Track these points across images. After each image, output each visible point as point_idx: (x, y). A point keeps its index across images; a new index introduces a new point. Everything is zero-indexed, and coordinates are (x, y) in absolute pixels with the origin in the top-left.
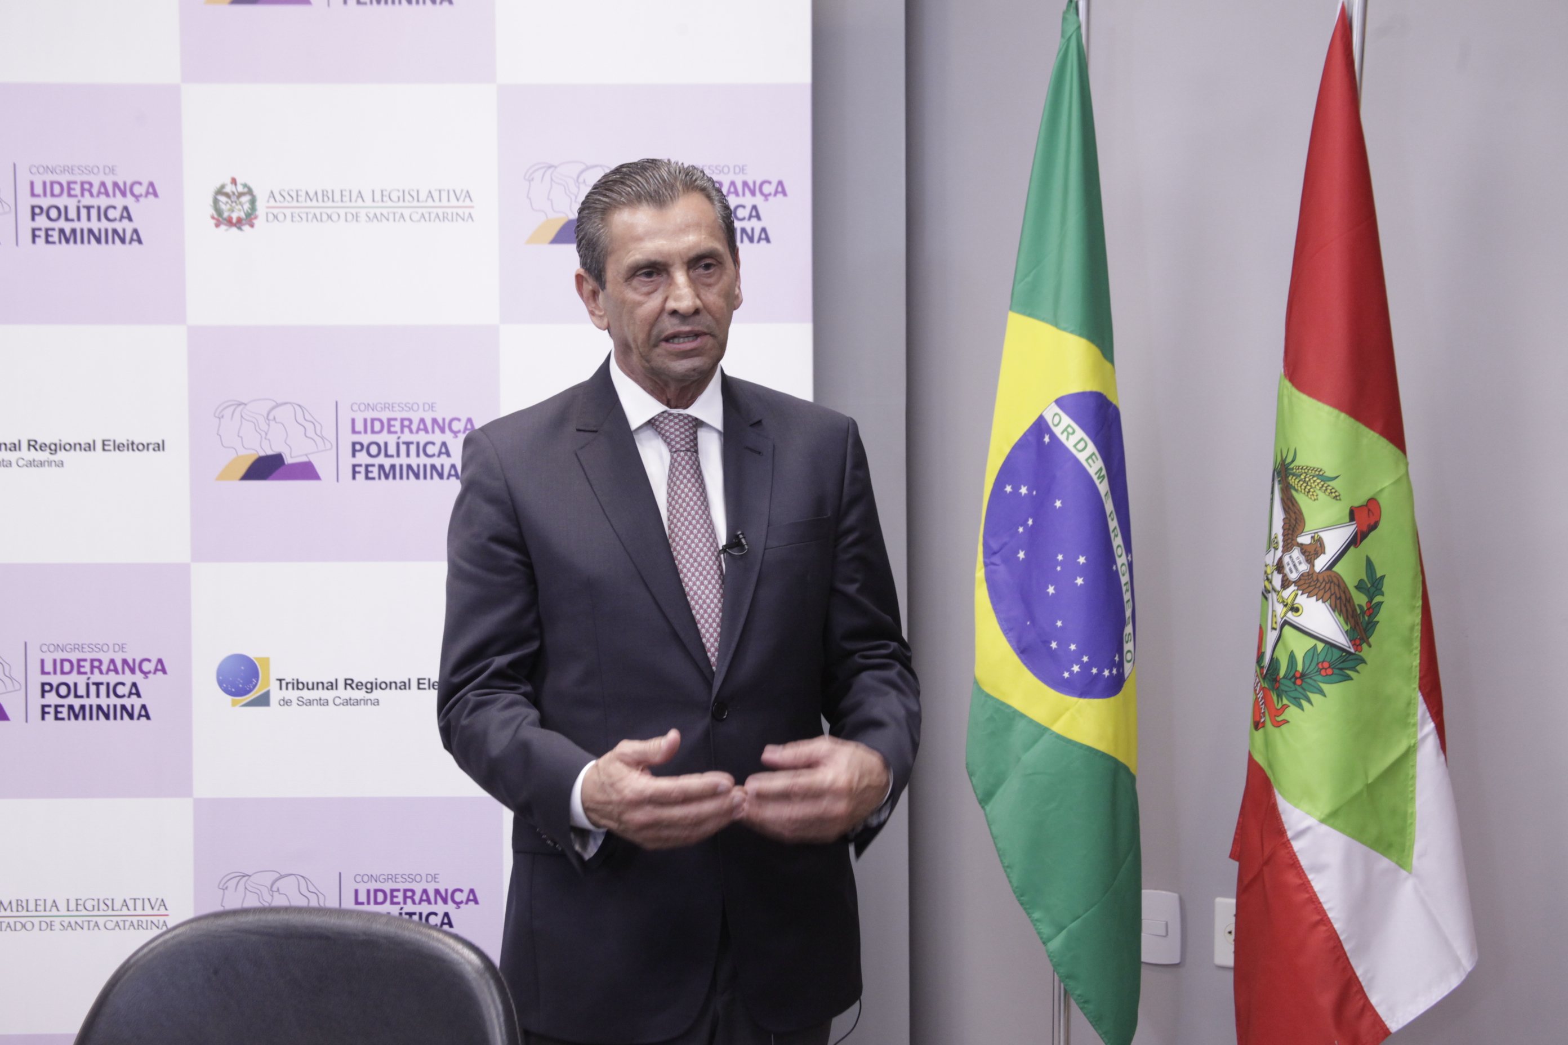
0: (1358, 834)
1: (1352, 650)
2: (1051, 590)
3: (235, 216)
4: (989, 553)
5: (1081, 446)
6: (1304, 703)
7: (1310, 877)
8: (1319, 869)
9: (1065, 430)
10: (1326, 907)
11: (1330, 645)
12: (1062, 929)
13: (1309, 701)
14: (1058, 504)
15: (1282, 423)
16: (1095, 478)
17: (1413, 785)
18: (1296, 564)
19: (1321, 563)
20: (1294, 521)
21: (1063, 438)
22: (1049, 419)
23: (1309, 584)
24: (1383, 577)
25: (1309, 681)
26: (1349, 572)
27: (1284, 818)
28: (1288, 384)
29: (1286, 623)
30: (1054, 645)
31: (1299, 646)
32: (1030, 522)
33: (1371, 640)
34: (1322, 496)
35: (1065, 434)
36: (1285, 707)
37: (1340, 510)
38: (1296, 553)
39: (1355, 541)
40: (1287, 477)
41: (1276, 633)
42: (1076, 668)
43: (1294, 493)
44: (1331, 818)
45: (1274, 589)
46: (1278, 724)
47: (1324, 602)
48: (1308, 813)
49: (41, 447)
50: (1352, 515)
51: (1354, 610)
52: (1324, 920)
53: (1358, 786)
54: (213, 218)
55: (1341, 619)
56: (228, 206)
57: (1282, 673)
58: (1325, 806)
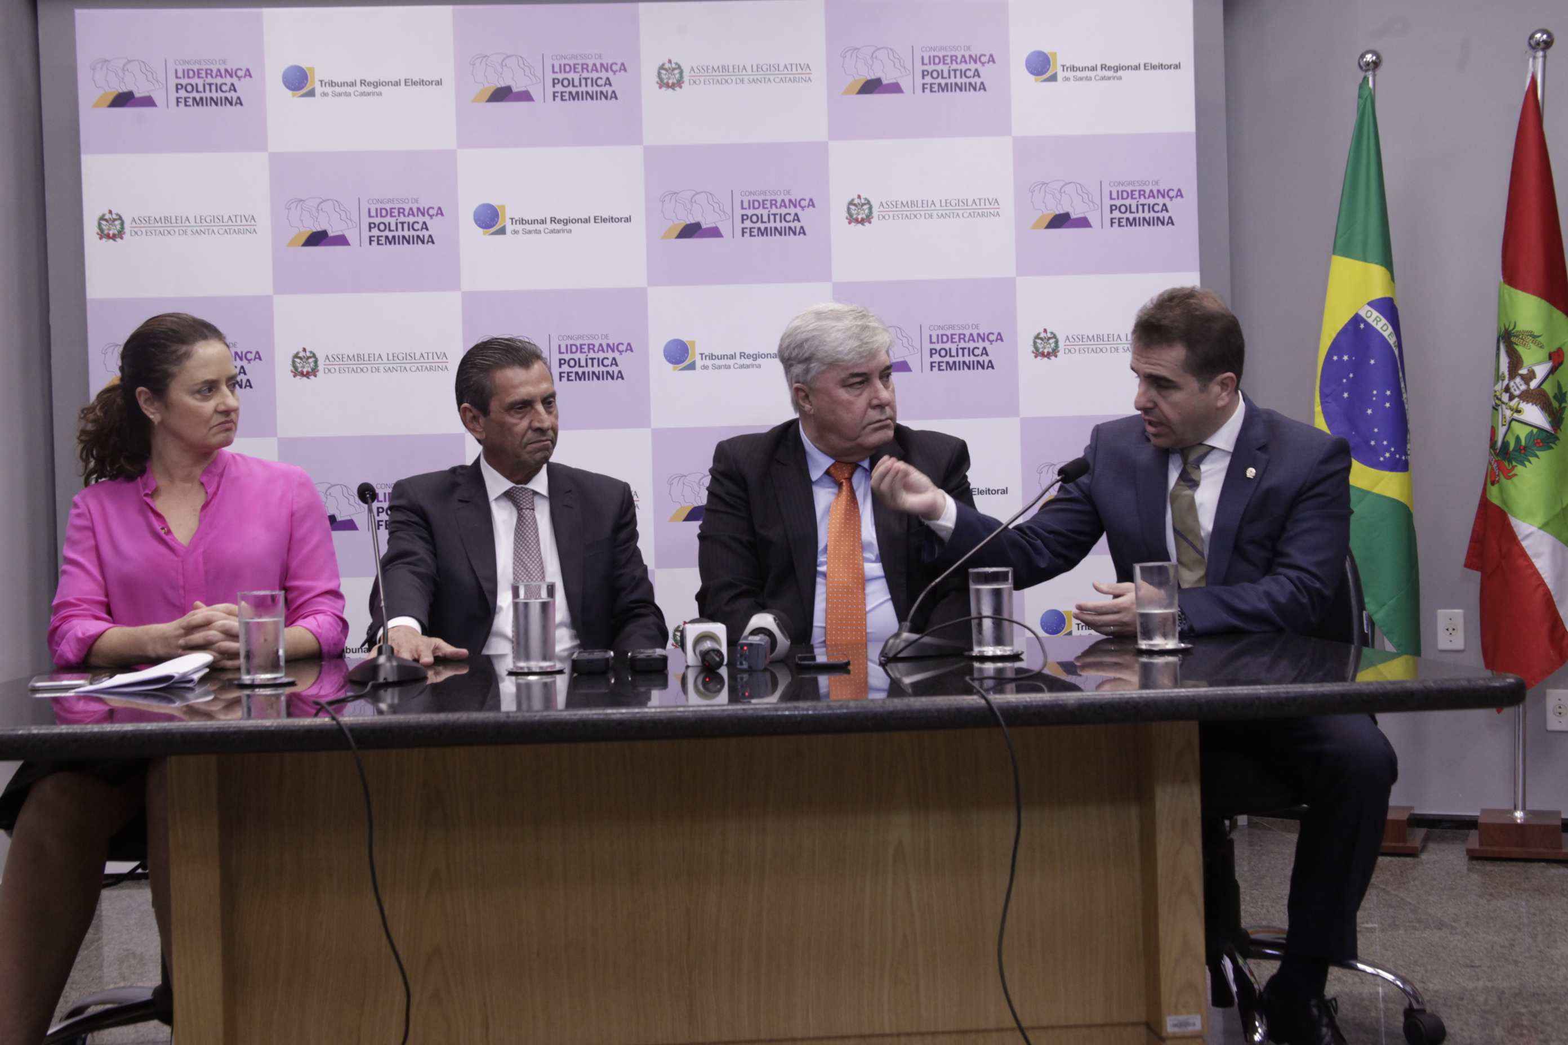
0: (1558, 535)
1: (1553, 432)
2: (1369, 411)
3: (860, 217)
4: (1323, 396)
5: (1385, 328)
6: (1527, 463)
7: (1533, 560)
8: (1538, 555)
9: (1375, 319)
10: (1543, 576)
11: (1540, 429)
12: (1384, 605)
13: (1529, 462)
14: (1372, 362)
15: (1502, 308)
16: (1393, 346)
18: (1518, 386)
19: (1533, 384)
20: (1515, 362)
21: (1374, 324)
22: (1363, 314)
23: (1527, 396)
24: (1566, 393)
25: (1529, 450)
26: (1549, 388)
27: (1515, 529)
28: (1507, 287)
29: (1513, 420)
30: (1373, 443)
31: (1522, 432)
32: (1351, 375)
33: (1562, 427)
34: (1532, 346)
35: (1375, 322)
36: (1514, 467)
37: (1543, 354)
38: (1518, 380)
39: (1552, 371)
40: (1509, 338)
41: (1505, 428)
42: (1387, 455)
43: (1515, 346)
44: (1544, 527)
45: (1503, 403)
46: (1509, 478)
47: (1536, 405)
48: (1531, 525)
49: (747, 356)
50: (1551, 356)
51: (1553, 410)
52: (1542, 583)
53: (1558, 509)
54: (847, 219)
55: (1547, 415)
56: (856, 212)
57: (1512, 447)
58: (1540, 520)
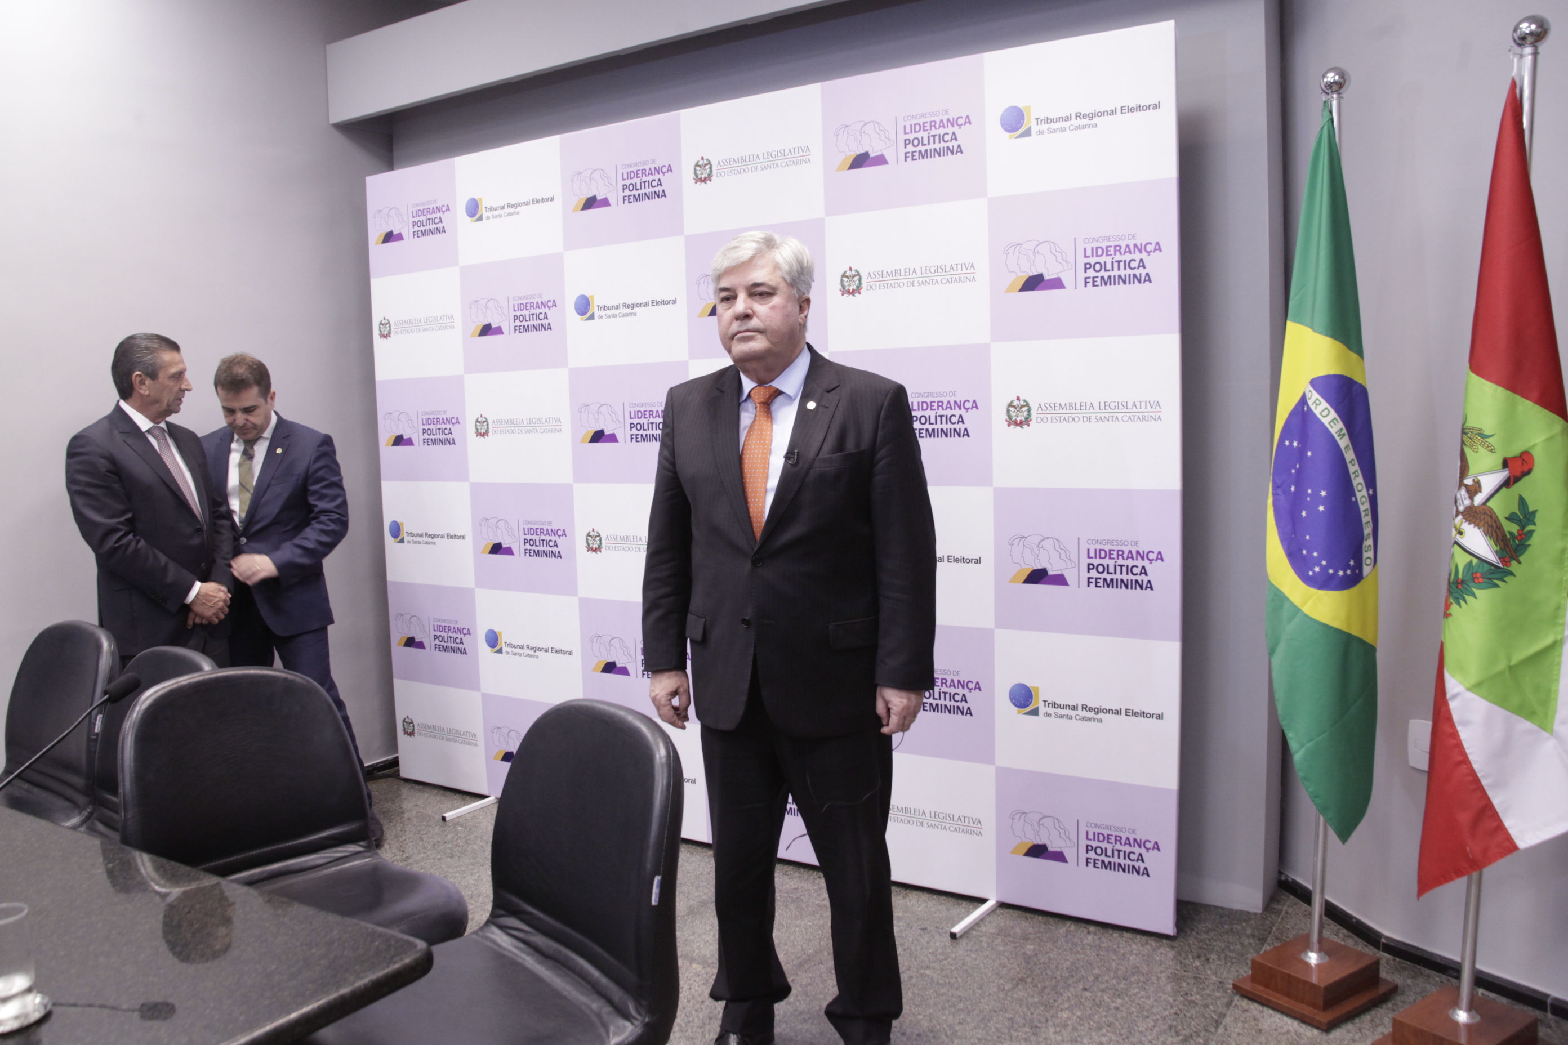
0: (1501, 701)
1: (1501, 566)
2: (1305, 514)
3: (851, 288)
4: (1276, 487)
5: (1325, 413)
6: (1462, 602)
7: (1459, 728)
8: (1467, 723)
9: (1315, 402)
10: (1468, 751)
11: (1484, 561)
12: (1303, 746)
13: (1465, 601)
14: (1309, 454)
16: (1336, 436)
17: (1559, 670)
18: (1464, 500)
19: (1478, 499)
20: (1464, 468)
21: (1313, 407)
22: (1307, 394)
23: (1472, 515)
25: (1465, 586)
26: (1501, 506)
28: (1470, 369)
29: (1456, 543)
30: (1305, 552)
32: (1298, 466)
33: (1520, 558)
34: (1481, 449)
35: (1315, 404)
36: (1452, 604)
37: (1497, 459)
38: (1463, 491)
39: (1507, 484)
42: (1317, 569)
43: (1467, 448)
44: (1476, 687)
46: (1449, 616)
47: (1479, 528)
48: (1462, 683)
50: (1505, 463)
51: (1504, 535)
52: (1466, 761)
53: (1501, 666)
54: (841, 290)
55: (1492, 542)
58: (1474, 678)
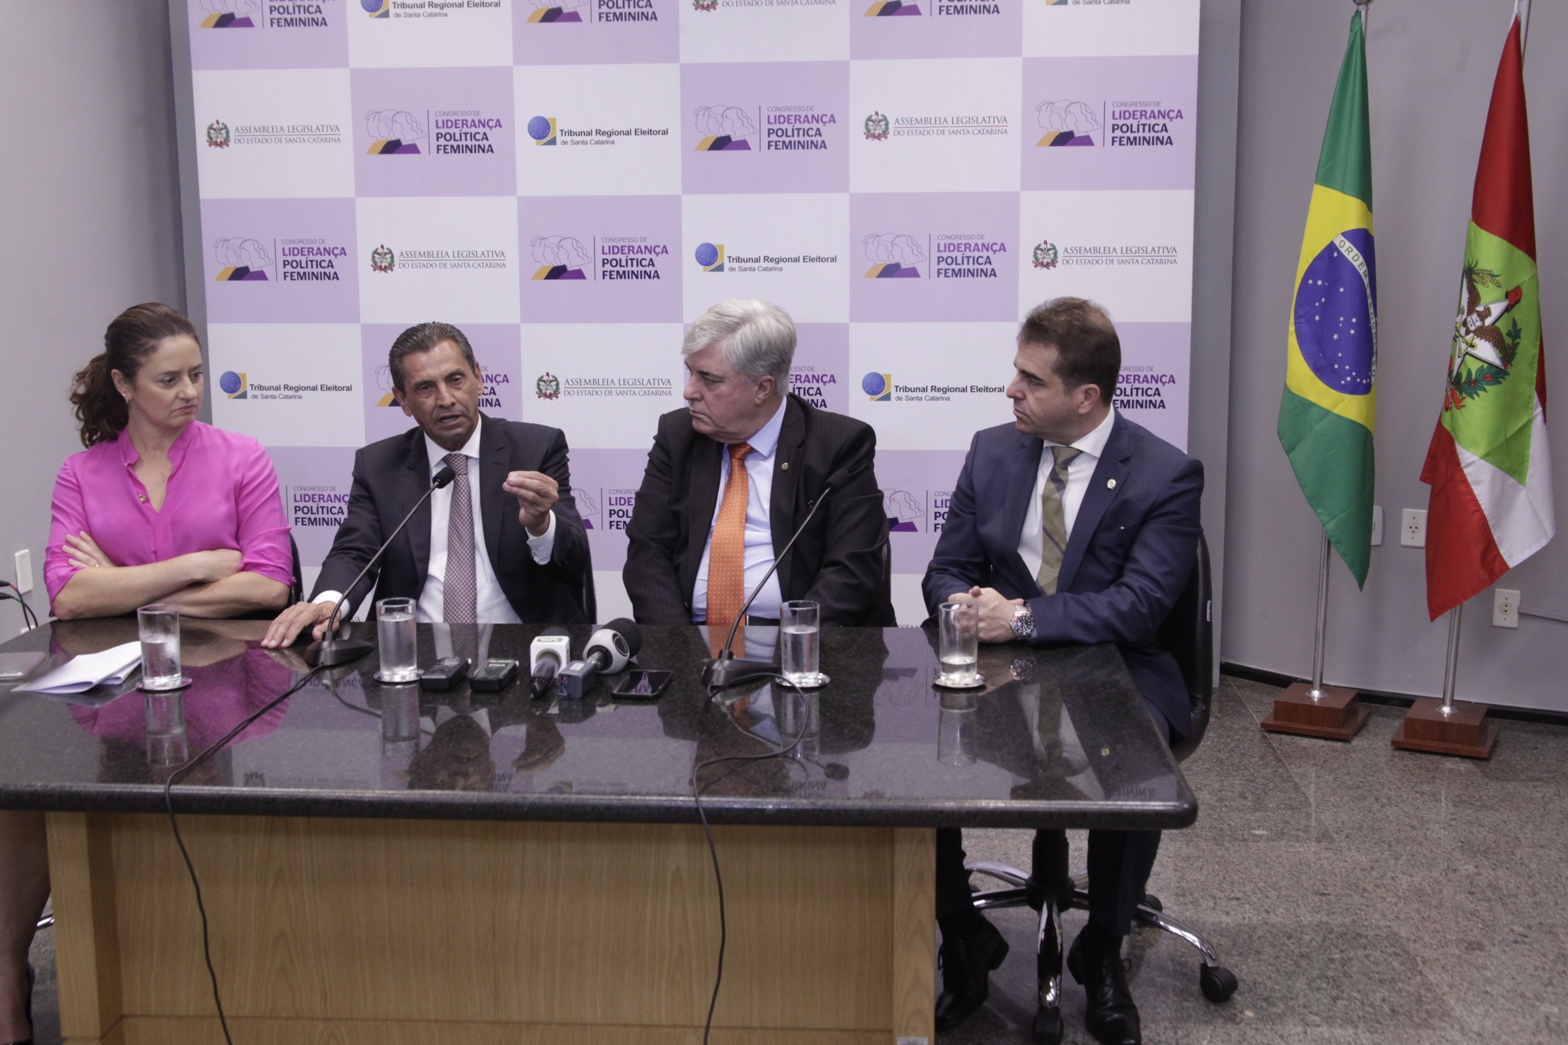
0: (1499, 465)
2: (1336, 337)
3: (877, 133)
4: (1297, 317)
5: (1355, 258)
6: (1475, 396)
7: (1473, 487)
8: (1478, 483)
9: (1347, 249)
10: (1480, 503)
11: (1491, 365)
12: (1335, 517)
13: (1478, 395)
14: (1342, 290)
15: (1469, 244)
16: (1362, 275)
17: (1529, 440)
18: (1475, 322)
19: (1488, 321)
20: (1474, 299)
21: (1346, 254)
22: (1337, 243)
23: (1481, 332)
24: (1520, 329)
25: (1478, 384)
26: (1503, 326)
27: (1460, 457)
28: (1474, 224)
29: (1467, 353)
30: (1336, 366)
31: (1474, 366)
32: (1323, 300)
33: (1513, 363)
34: (1491, 285)
35: (1347, 251)
36: (1464, 398)
37: (1500, 293)
38: (1475, 316)
39: (1507, 310)
40: (1471, 275)
41: (1460, 360)
42: (1349, 379)
43: (1475, 284)
44: (1486, 457)
45: (1461, 336)
46: (1459, 408)
47: (1489, 342)
48: (1474, 454)
49: (771, 260)
50: (1507, 295)
51: (1505, 347)
52: (1479, 509)
53: (1501, 440)
54: (865, 134)
55: (1498, 351)
56: (873, 127)
57: (1463, 379)
58: (1483, 449)
